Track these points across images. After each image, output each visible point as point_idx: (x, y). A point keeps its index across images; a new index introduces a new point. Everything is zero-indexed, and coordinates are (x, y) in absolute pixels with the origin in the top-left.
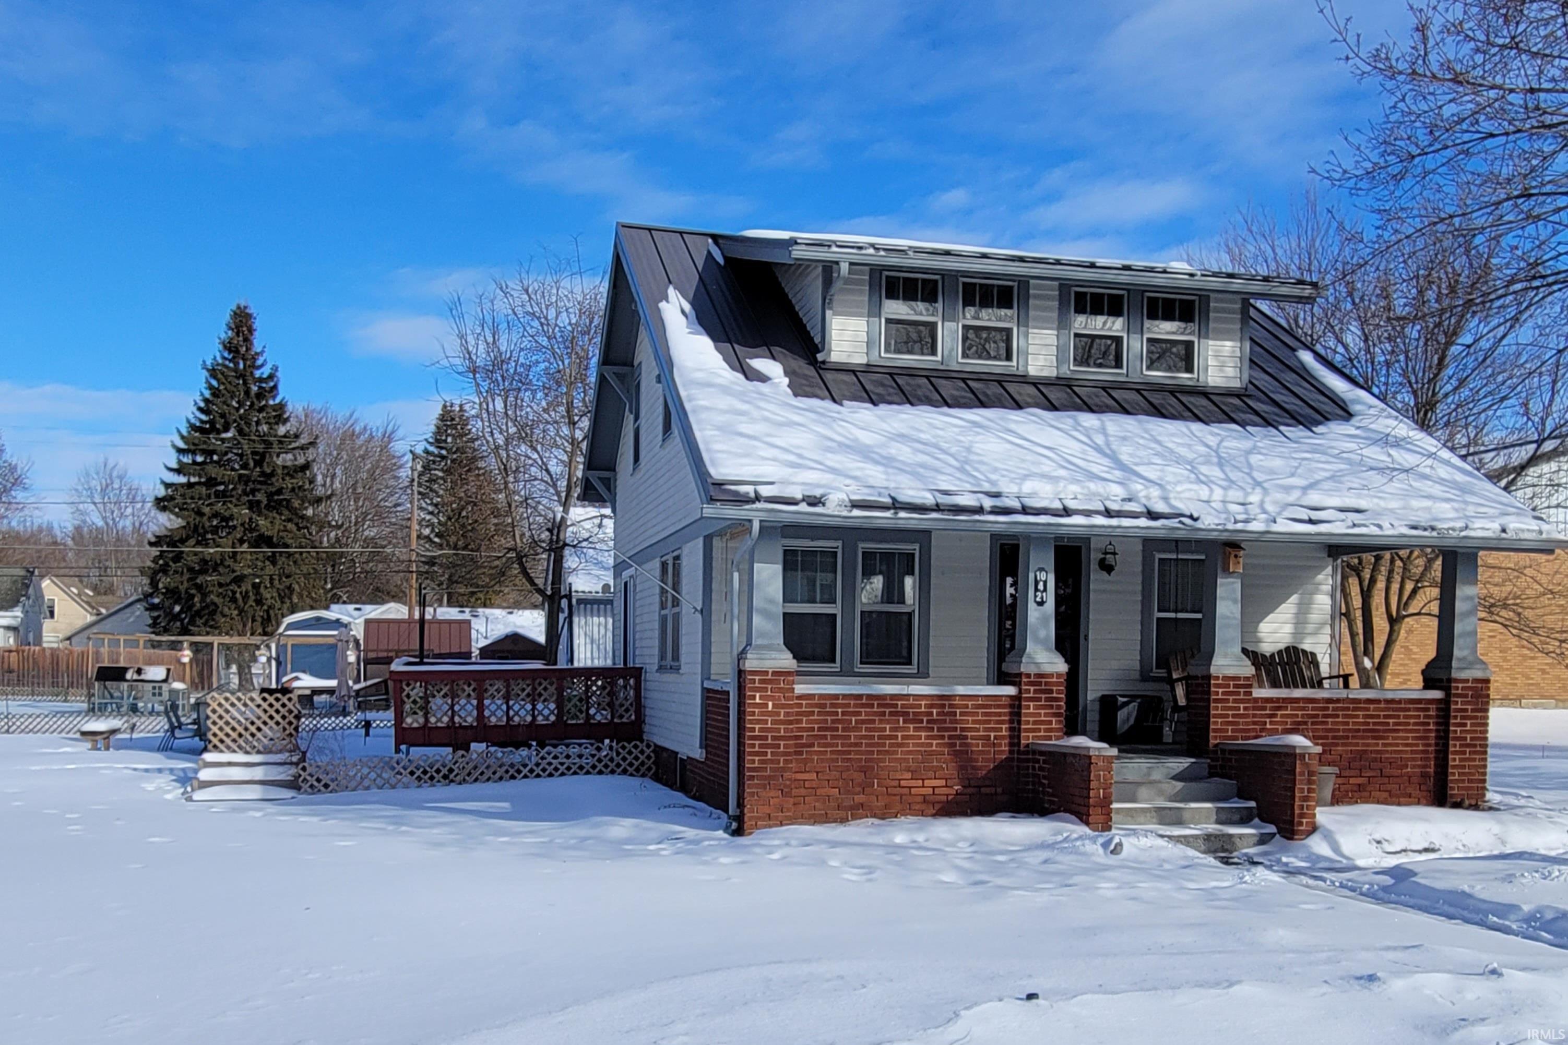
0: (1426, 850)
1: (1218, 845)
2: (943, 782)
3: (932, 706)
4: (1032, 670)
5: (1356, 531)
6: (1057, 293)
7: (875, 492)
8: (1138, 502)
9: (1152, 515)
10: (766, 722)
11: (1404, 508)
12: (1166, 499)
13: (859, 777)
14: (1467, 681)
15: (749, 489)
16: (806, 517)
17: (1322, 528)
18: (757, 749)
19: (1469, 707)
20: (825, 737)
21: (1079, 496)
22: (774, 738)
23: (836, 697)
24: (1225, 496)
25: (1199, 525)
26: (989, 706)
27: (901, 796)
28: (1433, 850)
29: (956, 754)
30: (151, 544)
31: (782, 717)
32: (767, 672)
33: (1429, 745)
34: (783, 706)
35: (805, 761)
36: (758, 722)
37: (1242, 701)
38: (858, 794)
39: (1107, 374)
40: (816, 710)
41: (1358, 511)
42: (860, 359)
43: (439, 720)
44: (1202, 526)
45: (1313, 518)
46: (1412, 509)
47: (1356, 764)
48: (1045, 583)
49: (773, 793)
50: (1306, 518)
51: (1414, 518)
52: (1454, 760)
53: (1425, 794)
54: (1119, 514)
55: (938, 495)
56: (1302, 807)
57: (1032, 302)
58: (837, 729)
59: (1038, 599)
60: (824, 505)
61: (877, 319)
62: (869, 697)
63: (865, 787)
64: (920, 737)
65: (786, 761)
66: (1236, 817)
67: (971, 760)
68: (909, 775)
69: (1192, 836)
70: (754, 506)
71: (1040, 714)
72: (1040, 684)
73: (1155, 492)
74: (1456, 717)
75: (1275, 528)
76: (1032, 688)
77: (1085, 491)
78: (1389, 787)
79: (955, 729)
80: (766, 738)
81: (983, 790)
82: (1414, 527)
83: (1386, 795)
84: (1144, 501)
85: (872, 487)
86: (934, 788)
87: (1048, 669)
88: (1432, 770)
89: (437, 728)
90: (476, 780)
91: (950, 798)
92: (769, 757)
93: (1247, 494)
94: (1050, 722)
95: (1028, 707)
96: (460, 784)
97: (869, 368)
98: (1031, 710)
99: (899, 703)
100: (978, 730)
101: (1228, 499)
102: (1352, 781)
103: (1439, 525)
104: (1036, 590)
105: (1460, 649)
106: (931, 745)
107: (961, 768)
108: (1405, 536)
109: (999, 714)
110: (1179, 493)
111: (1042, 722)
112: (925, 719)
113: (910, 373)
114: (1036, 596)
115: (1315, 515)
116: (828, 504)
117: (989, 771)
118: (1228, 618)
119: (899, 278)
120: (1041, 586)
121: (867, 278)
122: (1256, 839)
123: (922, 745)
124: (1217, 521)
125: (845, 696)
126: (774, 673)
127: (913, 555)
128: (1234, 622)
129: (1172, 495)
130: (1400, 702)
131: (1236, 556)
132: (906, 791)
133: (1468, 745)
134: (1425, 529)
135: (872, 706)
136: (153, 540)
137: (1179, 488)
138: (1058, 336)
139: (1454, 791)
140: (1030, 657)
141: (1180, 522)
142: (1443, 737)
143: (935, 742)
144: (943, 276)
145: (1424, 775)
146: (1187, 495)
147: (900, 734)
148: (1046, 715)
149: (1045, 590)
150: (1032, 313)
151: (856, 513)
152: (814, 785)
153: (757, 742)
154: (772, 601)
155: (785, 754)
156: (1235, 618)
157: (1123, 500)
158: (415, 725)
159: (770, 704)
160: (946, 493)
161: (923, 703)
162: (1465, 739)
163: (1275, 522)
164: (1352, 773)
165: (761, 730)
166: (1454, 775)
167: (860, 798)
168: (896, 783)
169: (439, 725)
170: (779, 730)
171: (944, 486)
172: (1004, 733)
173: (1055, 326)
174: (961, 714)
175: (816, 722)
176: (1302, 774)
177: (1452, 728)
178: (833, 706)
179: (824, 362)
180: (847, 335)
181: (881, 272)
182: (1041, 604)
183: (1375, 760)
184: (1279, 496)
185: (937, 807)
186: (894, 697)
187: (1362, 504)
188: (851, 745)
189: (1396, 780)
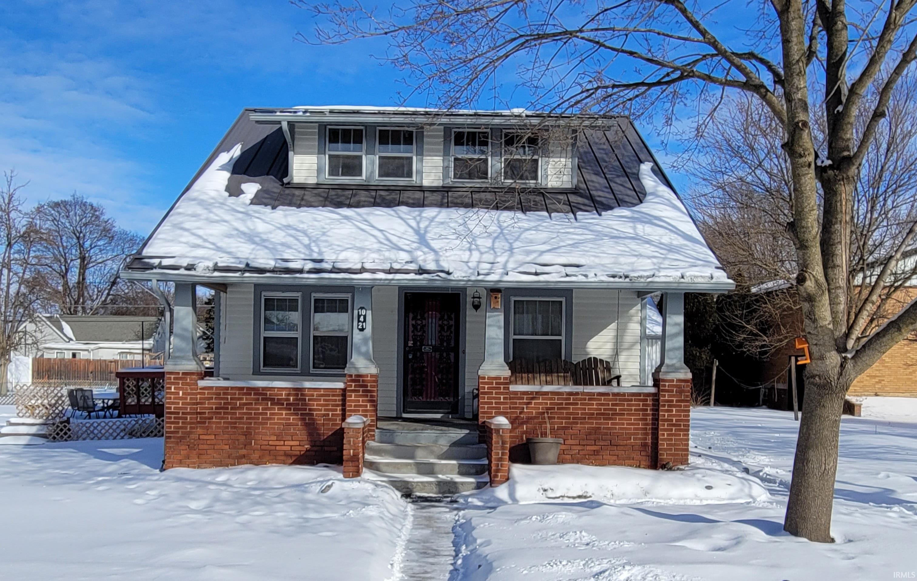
0: (580, 497)
1: (446, 488)
2: (297, 443)
3: (289, 395)
4: (354, 372)
5: (568, 279)
6: (443, 133)
7: (238, 261)
8: (417, 263)
9: (421, 271)
10: (178, 403)
11: (614, 263)
12: (437, 261)
13: (242, 438)
14: (673, 381)
15: (156, 261)
16: (185, 277)
17: (541, 278)
18: (173, 420)
19: (675, 399)
20: (220, 413)
21: (376, 261)
22: (183, 413)
23: (227, 388)
24: (480, 258)
25: (451, 277)
26: (328, 395)
27: (270, 451)
28: (585, 497)
29: (306, 425)
30: (206, 303)
31: (188, 401)
32: (178, 373)
33: (647, 424)
34: (189, 394)
35: (207, 428)
36: (173, 403)
37: (502, 393)
38: (242, 449)
39: (477, 183)
40: (214, 396)
41: (578, 266)
42: (313, 181)
43: (146, 401)
44: (453, 279)
45: (538, 271)
46: (620, 264)
47: (593, 437)
48: (365, 317)
49: (183, 447)
50: (534, 271)
51: (617, 270)
52: (663, 435)
53: (644, 458)
54: (398, 271)
55: (280, 261)
56: (497, 465)
57: (425, 140)
58: (227, 408)
59: (360, 327)
60: (195, 269)
61: (323, 156)
62: (249, 389)
63: (247, 444)
64: (282, 414)
65: (191, 428)
66: (473, 471)
67: (316, 429)
68: (275, 438)
69: (427, 482)
70: (152, 271)
71: (359, 401)
72: (359, 381)
73: (431, 256)
74: (664, 406)
75: (506, 278)
76: (353, 384)
77: (382, 257)
78: (616, 452)
79: (305, 409)
80: (178, 413)
81: (326, 448)
82: (614, 276)
83: (615, 458)
84: (421, 263)
85: (238, 258)
86: (291, 446)
87: (363, 371)
88: (650, 442)
89: (145, 405)
90: (148, 436)
91: (302, 453)
92: (180, 425)
93: (496, 256)
94: (366, 406)
95: (351, 396)
96: (138, 438)
97: (318, 186)
98: (353, 398)
99: (268, 393)
100: (321, 410)
101: (482, 260)
102: (589, 448)
103: (632, 274)
104: (359, 321)
105: (669, 358)
106: (290, 419)
107: (310, 434)
108: (603, 282)
109: (335, 400)
110: (447, 257)
111: (360, 406)
112: (285, 403)
113: (343, 188)
114: (358, 325)
115: (540, 269)
116: (197, 269)
117: (328, 437)
118: (493, 338)
119: (338, 129)
120: (362, 319)
121: (317, 130)
122: (474, 486)
123: (283, 419)
124: (464, 275)
125: (232, 388)
126: (183, 373)
127: (347, 300)
128: (499, 341)
129: (441, 259)
130: (624, 394)
131: (496, 298)
132: (273, 448)
133: (674, 425)
134: (621, 277)
135: (250, 394)
136: (207, 301)
137: (447, 254)
138: (443, 160)
139: (664, 456)
140: (353, 364)
141: (438, 276)
142: (656, 419)
143: (292, 417)
144: (366, 127)
145: (644, 445)
146: (452, 258)
147: (268, 412)
148: (363, 401)
149: (365, 321)
150: (425, 147)
151: (216, 274)
152: (213, 442)
153: (173, 416)
154: (186, 330)
155: (191, 423)
156: (499, 339)
157: (407, 262)
158: (133, 403)
159: (181, 393)
160: (286, 261)
161: (284, 393)
162: (672, 420)
163: (507, 274)
164: (589, 442)
165: (175, 408)
166: (663, 445)
167: (243, 452)
168: (266, 443)
169: (146, 403)
170: (186, 409)
171: (286, 256)
172: (338, 412)
173: (442, 154)
174: (309, 400)
175: (214, 404)
176: (497, 442)
177: (661, 413)
178: (224, 394)
179: (289, 183)
180: (306, 166)
181: (325, 126)
182: (362, 330)
183: (606, 434)
184: (520, 258)
185: (294, 459)
186: (264, 389)
187: (581, 261)
188: (237, 418)
189: (622, 447)
